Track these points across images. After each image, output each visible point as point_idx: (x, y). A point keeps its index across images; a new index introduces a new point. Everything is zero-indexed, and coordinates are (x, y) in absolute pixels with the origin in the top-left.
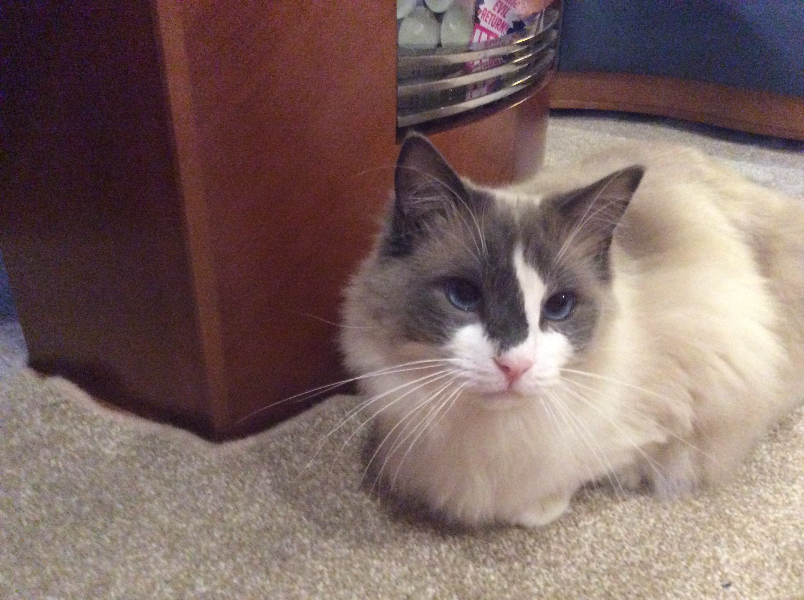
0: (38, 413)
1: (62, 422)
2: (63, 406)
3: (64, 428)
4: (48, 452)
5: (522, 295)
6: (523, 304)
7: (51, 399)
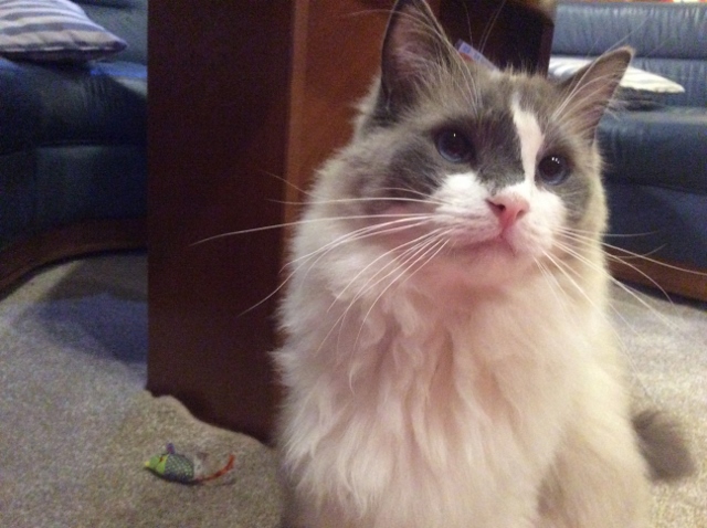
0: (155, 416)
1: (170, 425)
2: (172, 414)
3: (171, 428)
4: (160, 441)
5: (518, 141)
6: (520, 150)
7: (164, 409)
